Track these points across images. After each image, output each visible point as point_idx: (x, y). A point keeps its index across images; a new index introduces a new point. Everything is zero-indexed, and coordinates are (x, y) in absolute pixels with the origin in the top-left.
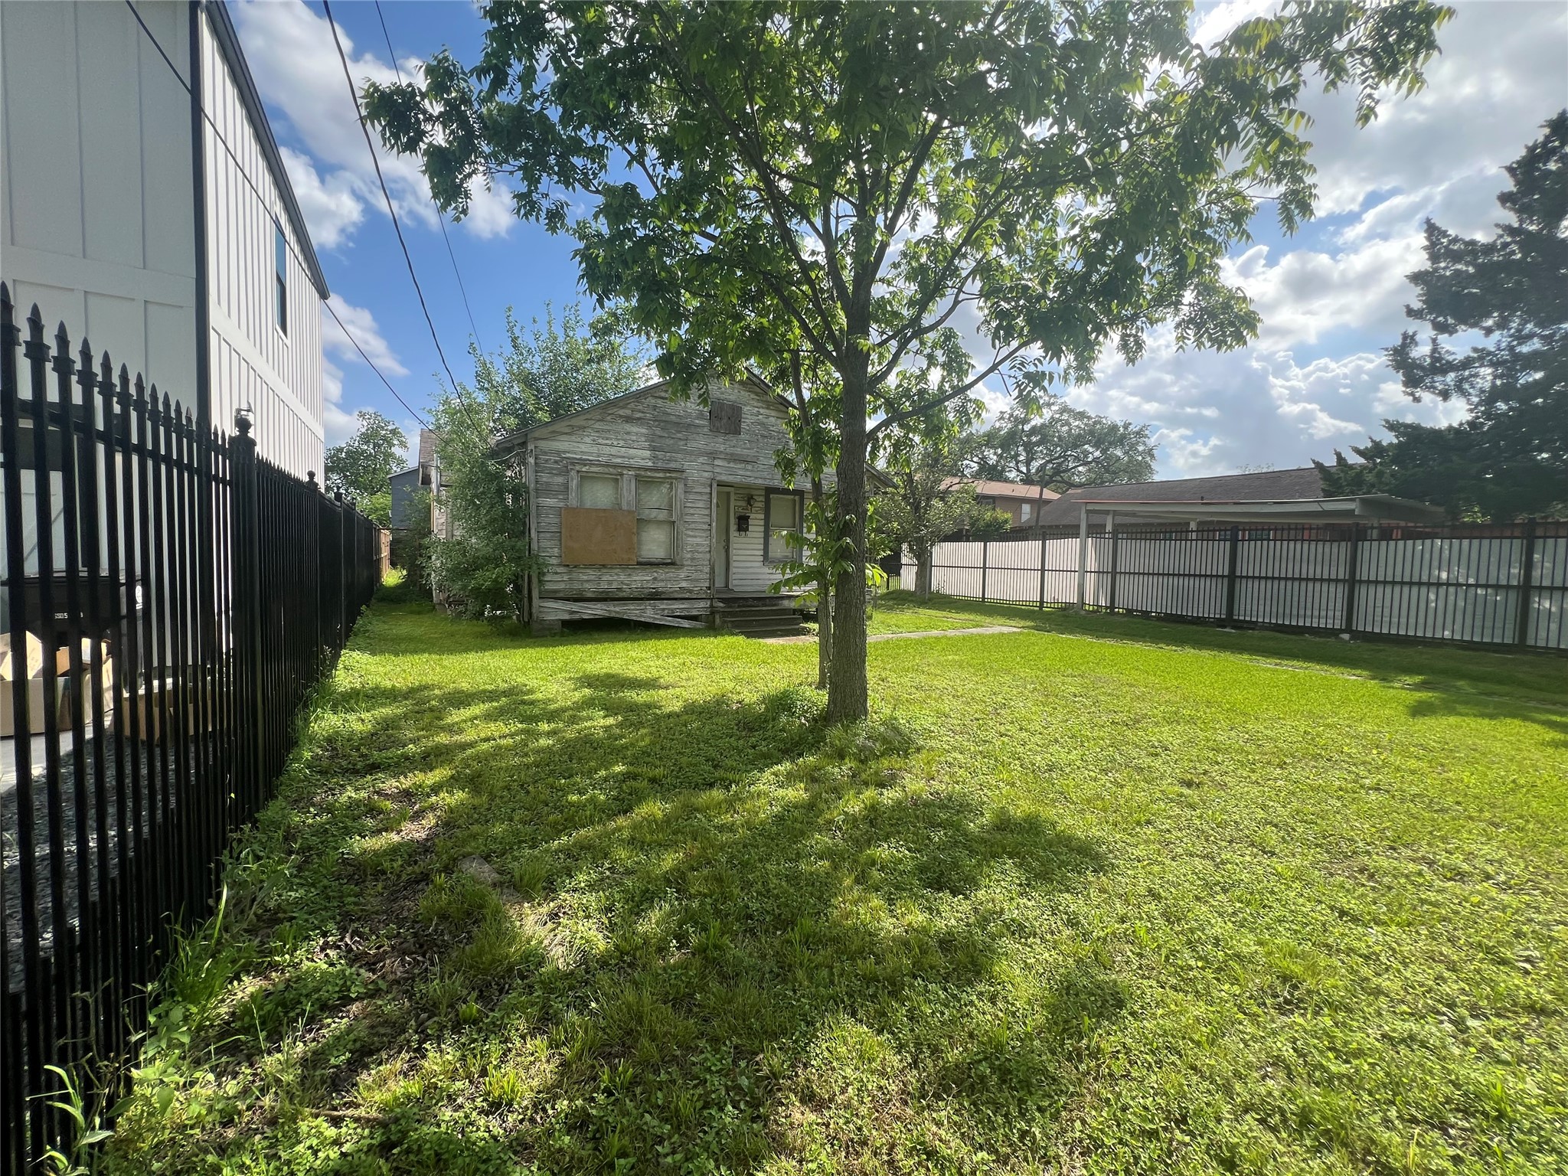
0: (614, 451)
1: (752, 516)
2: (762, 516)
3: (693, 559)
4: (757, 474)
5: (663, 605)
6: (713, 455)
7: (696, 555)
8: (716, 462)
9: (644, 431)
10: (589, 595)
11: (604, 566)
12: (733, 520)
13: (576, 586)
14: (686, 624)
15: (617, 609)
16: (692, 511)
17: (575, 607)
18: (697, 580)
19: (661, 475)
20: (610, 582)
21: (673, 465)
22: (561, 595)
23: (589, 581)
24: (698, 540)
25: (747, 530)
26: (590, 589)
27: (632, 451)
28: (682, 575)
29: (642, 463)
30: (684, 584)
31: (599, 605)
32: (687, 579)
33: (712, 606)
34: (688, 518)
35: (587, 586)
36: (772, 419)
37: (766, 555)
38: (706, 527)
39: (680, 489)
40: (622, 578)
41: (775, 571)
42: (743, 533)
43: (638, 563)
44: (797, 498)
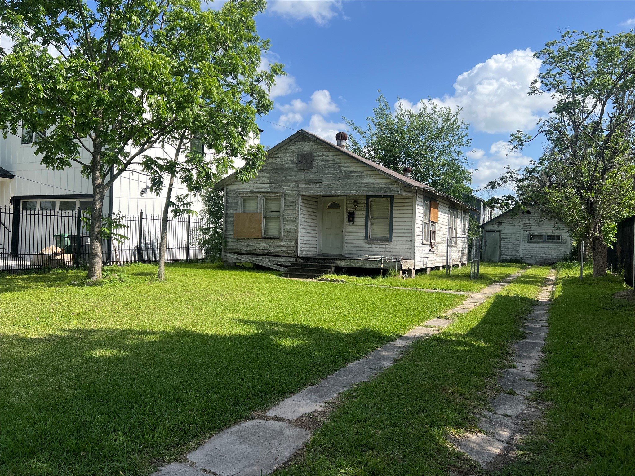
0: (255, 186)
1: (356, 212)
2: (364, 212)
3: (288, 236)
4: (322, 189)
5: (273, 259)
6: (298, 182)
7: (289, 234)
8: (300, 185)
9: (267, 175)
10: (243, 252)
11: (248, 239)
12: (345, 216)
13: (239, 247)
14: (282, 269)
15: (254, 259)
16: (288, 212)
17: (238, 257)
18: (290, 247)
19: (273, 195)
20: (252, 246)
21: (279, 190)
22: (233, 251)
23: (244, 245)
24: (290, 226)
25: (353, 221)
26: (244, 249)
27: (262, 185)
28: (283, 244)
29: (266, 190)
30: (283, 249)
31: (247, 257)
32: (285, 246)
33: (296, 261)
34: (286, 215)
35: (243, 248)
36: (331, 157)
37: (366, 236)
38: (294, 219)
39: (282, 201)
40: (257, 244)
41: (373, 246)
42: (351, 223)
43: (264, 238)
44: (389, 199)
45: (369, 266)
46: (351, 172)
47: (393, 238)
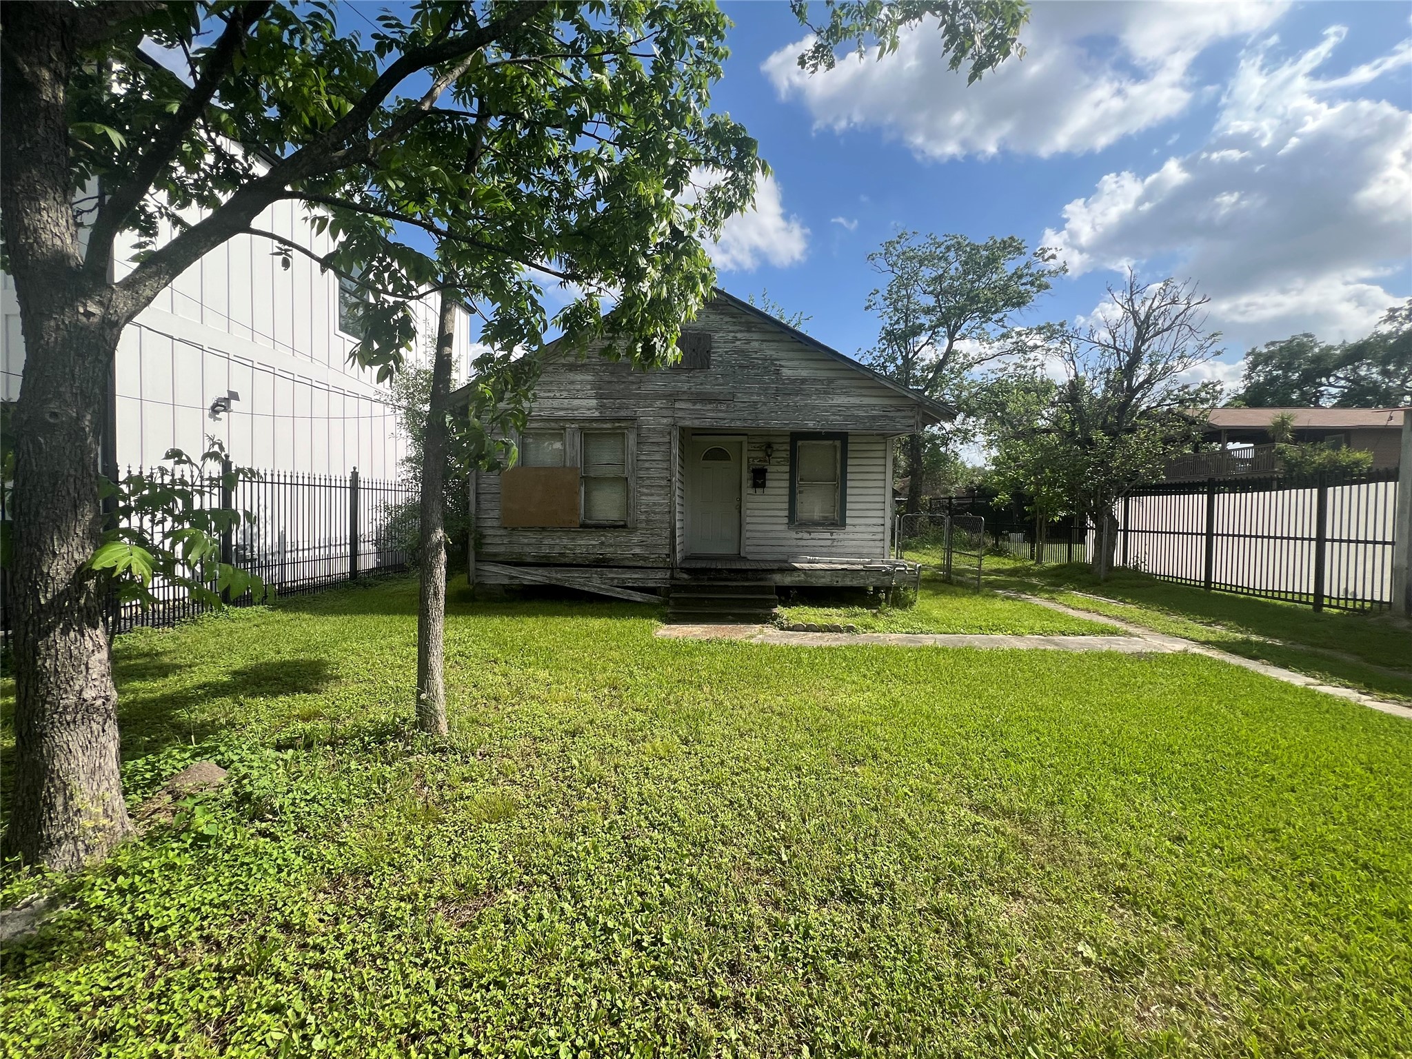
0: (556, 403)
1: (770, 468)
2: (787, 469)
3: (648, 521)
4: (732, 416)
5: (612, 574)
6: (673, 397)
7: (653, 517)
8: (677, 405)
9: (590, 378)
10: (529, 560)
11: (544, 529)
12: (746, 475)
13: (517, 549)
14: (637, 597)
15: (559, 576)
16: (647, 465)
17: (514, 571)
18: (655, 546)
19: (608, 425)
20: (552, 546)
21: (623, 413)
22: (501, 559)
23: (529, 544)
24: (655, 499)
25: (763, 486)
26: (531, 552)
27: (576, 402)
28: (635, 539)
29: (588, 414)
30: (637, 551)
31: (540, 571)
32: (641, 544)
33: (672, 577)
34: (642, 474)
35: (527, 550)
36: (755, 345)
37: (791, 517)
38: (664, 483)
39: (632, 439)
40: (565, 542)
41: (806, 536)
42: (759, 491)
43: (584, 526)
44: (838, 443)
45: (848, 582)
46: (804, 381)
47: (848, 521)
